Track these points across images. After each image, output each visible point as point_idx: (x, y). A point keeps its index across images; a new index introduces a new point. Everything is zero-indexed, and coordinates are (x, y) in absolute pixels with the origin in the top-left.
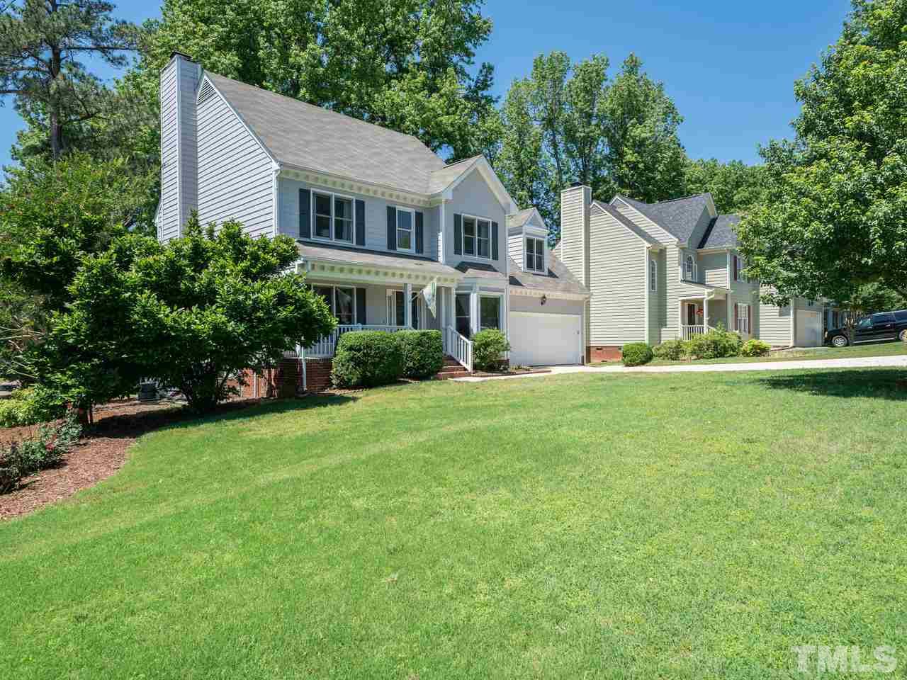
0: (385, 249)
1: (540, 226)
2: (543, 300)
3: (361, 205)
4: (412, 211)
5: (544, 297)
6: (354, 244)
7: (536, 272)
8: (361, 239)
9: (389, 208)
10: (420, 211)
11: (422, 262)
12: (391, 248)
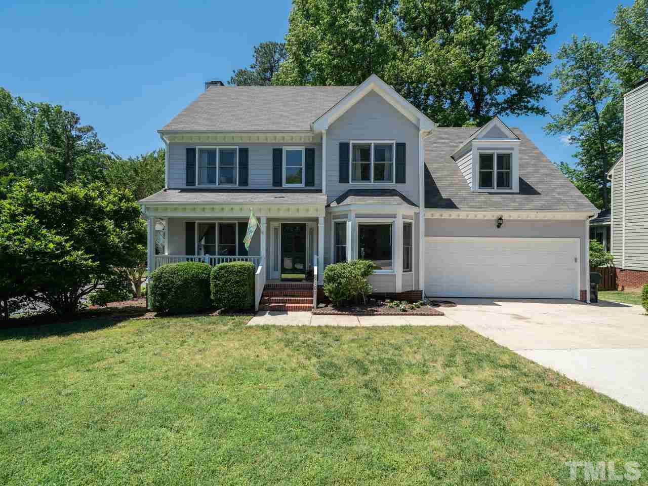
0: (271, 187)
1: (507, 137)
2: (499, 223)
3: (244, 152)
4: (303, 148)
5: (501, 219)
6: (237, 186)
7: (495, 190)
8: (244, 181)
9: (275, 150)
10: (311, 147)
11: (283, 195)
12: (277, 186)
